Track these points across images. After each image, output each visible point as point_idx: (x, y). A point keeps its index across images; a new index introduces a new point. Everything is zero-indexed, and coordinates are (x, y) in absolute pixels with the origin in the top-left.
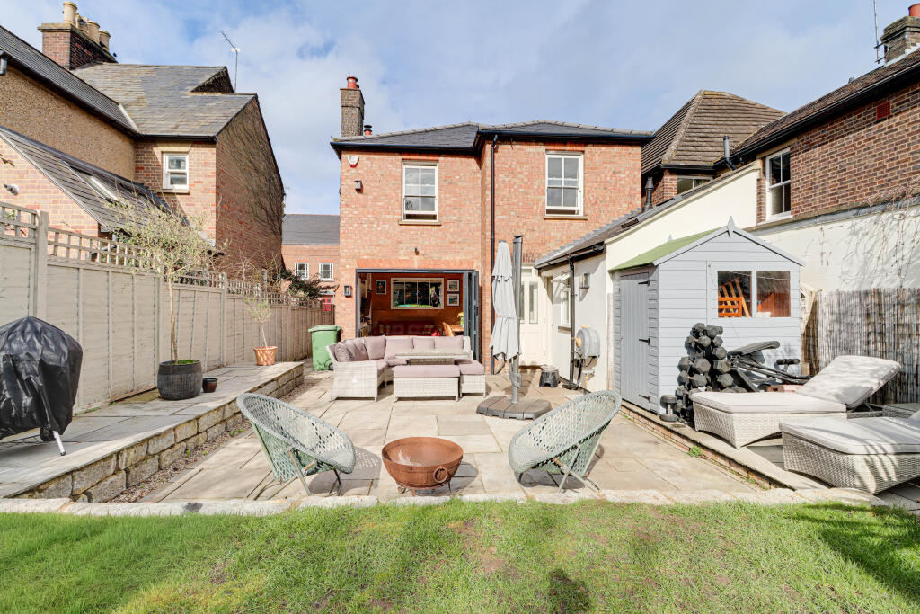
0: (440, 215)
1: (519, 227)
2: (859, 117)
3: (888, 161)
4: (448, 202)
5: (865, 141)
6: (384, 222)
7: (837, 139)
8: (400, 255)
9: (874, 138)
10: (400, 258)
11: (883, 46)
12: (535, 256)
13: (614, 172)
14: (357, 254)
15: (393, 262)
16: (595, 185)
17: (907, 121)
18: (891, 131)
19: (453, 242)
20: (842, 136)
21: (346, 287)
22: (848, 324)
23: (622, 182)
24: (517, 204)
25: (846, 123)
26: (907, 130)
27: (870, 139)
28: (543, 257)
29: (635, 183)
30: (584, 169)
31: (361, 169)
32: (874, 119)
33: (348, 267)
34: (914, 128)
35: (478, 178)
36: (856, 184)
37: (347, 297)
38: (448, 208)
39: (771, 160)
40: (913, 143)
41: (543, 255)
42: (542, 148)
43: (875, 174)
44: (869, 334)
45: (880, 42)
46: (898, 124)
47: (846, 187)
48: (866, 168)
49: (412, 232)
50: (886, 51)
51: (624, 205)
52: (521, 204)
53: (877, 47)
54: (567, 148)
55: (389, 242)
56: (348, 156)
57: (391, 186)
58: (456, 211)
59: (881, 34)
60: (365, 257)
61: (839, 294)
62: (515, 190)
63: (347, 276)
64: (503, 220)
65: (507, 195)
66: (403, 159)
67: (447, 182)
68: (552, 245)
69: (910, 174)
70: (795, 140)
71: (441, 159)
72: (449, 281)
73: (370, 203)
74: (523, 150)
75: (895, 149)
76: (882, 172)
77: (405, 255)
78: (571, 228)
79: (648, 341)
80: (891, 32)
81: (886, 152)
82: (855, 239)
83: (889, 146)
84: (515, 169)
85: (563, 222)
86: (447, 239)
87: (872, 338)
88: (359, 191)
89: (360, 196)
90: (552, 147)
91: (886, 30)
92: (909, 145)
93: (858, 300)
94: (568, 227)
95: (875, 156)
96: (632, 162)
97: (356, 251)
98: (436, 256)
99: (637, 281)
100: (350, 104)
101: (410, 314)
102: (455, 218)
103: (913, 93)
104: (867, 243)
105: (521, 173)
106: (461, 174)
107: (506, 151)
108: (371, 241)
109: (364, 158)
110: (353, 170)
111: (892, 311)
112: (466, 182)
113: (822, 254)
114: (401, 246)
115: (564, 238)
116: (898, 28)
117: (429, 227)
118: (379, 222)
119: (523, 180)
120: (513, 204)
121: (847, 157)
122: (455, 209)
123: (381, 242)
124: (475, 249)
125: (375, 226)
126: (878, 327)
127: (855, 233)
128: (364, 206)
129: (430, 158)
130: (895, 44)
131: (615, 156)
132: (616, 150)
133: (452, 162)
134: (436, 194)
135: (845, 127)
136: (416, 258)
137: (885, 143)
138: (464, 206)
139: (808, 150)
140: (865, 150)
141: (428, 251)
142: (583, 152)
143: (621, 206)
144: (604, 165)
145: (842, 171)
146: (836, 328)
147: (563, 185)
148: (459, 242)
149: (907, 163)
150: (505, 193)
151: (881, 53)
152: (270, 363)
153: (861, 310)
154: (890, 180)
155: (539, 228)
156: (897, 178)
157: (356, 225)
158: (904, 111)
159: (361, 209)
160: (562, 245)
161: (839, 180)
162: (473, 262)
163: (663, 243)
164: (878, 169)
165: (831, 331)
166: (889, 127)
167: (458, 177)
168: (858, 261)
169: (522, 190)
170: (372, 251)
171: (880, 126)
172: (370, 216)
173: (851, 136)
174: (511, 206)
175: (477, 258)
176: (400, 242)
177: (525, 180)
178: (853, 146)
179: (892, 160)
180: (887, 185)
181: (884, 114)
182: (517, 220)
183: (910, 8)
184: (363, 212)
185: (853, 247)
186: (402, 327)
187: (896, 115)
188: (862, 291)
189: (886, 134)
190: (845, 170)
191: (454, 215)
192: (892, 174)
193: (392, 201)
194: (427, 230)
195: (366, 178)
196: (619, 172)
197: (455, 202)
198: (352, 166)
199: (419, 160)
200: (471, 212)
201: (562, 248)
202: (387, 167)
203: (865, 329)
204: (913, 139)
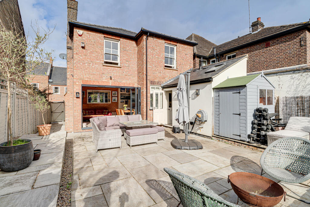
0: (121, 63)
1: (156, 71)
2: (260, 46)
3: (269, 59)
4: (124, 58)
5: (262, 53)
6: (96, 64)
7: (252, 52)
8: (103, 79)
9: (265, 52)
10: (103, 81)
11: (251, 28)
12: (161, 83)
13: (186, 54)
14: (82, 78)
15: (100, 82)
16: (180, 58)
17: (275, 48)
18: (270, 51)
19: (126, 75)
20: (254, 51)
21: (77, 93)
22: (290, 107)
23: (188, 58)
24: (155, 62)
25: (255, 47)
26: (275, 51)
27: (263, 53)
28: (164, 83)
29: (191, 59)
30: (177, 52)
31: (85, 37)
32: (265, 47)
33: (77, 83)
34: (277, 50)
35: (136, 50)
36: (259, 66)
37: (77, 98)
38: (124, 61)
39: (228, 57)
40: (277, 55)
41: (164, 82)
42: (163, 41)
43: (265, 63)
44: (298, 110)
45: (251, 27)
46: (272, 49)
47: (255, 66)
48: (262, 61)
49: (109, 70)
50: (252, 29)
51: (188, 66)
52: (156, 62)
53: (250, 28)
54: (172, 43)
55: (98, 73)
56: (78, 30)
57: (99, 47)
58: (127, 62)
59: (251, 24)
60: (86, 79)
61: (286, 97)
62: (154, 56)
63: (77, 88)
64: (150, 67)
65: (152, 58)
66: (104, 37)
67: (123, 50)
68: (167, 79)
69: (276, 64)
70: (238, 51)
71: (121, 39)
72: (113, 92)
73: (89, 54)
74: (157, 40)
75: (271, 56)
76: (267, 63)
77: (106, 79)
78: (173, 73)
79: (240, 114)
80: (254, 24)
81: (268, 57)
82: (292, 80)
83: (269, 55)
84: (154, 48)
85: (170, 70)
86: (124, 74)
87: (299, 111)
88: (83, 47)
89: (84, 50)
90: (167, 42)
91: (252, 23)
92: (276, 55)
93: (294, 99)
94: (172, 73)
95: (265, 58)
96: (191, 52)
97: (82, 76)
98: (119, 81)
99: (231, 92)
100: (72, 7)
101: (96, 106)
102: (127, 65)
103: (277, 40)
104: (297, 82)
105: (156, 50)
106: (129, 47)
107: (151, 40)
108: (89, 72)
109: (86, 32)
110: (80, 38)
111: (307, 103)
112: (131, 50)
113: (279, 85)
114: (104, 75)
115: (171, 76)
116: (256, 23)
117: (116, 68)
118: (93, 63)
119: (157, 52)
120: (154, 61)
121: (255, 57)
122: (127, 61)
123: (94, 73)
124: (134, 79)
125: (91, 65)
126: (301, 108)
127: (293, 79)
128: (86, 55)
129: (116, 38)
130: (255, 28)
131: (186, 49)
132: (186, 46)
133: (126, 41)
134: (119, 54)
135: (255, 48)
136: (110, 81)
137: (268, 54)
138: (131, 60)
139: (242, 54)
140: (261, 56)
141: (116, 79)
142: (176, 45)
143: (187, 67)
144: (183, 51)
145: (254, 61)
146: (285, 108)
147: (169, 57)
148: (129, 75)
149: (275, 60)
150: (151, 57)
151: (251, 30)
152: (48, 134)
153: (295, 102)
154: (269, 65)
155: (163, 72)
156: (272, 64)
157: (81, 64)
158: (274, 45)
159: (84, 57)
160: (170, 79)
161: (252, 64)
162: (134, 84)
163: (226, 79)
164: (265, 62)
165: (283, 109)
166: (269, 50)
167: (128, 48)
168: (293, 88)
169: (157, 56)
170: (90, 77)
171: (266, 49)
172: (88, 60)
173: (257, 51)
174: (153, 62)
175: (136, 83)
176: (103, 73)
177: (158, 53)
178: (257, 54)
179: (270, 59)
180: (269, 66)
181: (268, 45)
182: (155, 68)
183: (257, 18)
184: (85, 58)
185: (292, 83)
186: (93, 112)
187: (272, 46)
188: (295, 96)
189: (268, 51)
190: (255, 61)
191: (127, 64)
192: (270, 63)
193: (99, 55)
194: (116, 69)
195: (87, 42)
196: (187, 55)
197: (127, 58)
198: (79, 35)
199: (112, 38)
200: (133, 63)
201: (170, 80)
202: (97, 39)
203: (296, 108)
204: (277, 54)
